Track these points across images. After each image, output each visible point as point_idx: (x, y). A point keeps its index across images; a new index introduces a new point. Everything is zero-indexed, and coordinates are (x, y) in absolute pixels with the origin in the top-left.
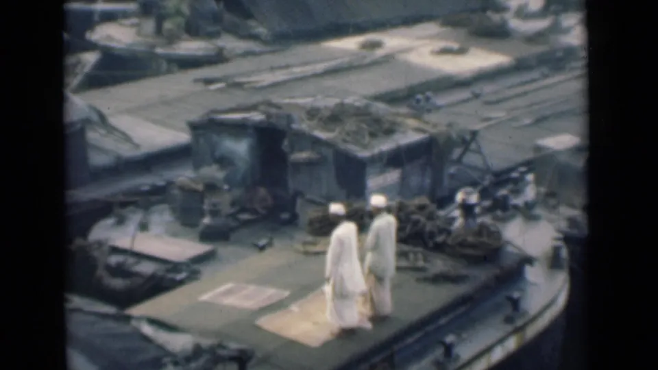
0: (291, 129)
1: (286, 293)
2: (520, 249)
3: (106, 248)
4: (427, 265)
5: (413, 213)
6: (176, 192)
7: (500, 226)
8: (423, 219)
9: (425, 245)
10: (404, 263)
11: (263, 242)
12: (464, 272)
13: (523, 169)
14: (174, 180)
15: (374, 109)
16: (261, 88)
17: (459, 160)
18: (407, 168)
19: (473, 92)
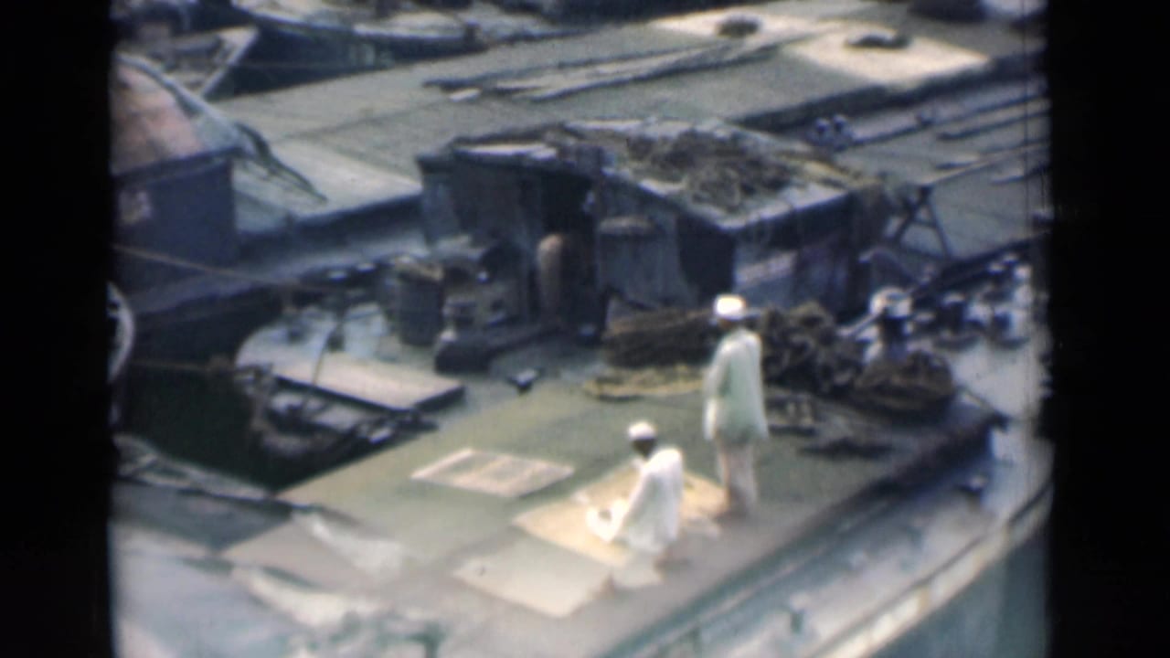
1: (567, 470)
2: (983, 401)
3: (266, 381)
4: (818, 426)
5: (794, 331)
6: (393, 283)
7: (948, 357)
8: (812, 343)
9: (814, 388)
10: (780, 421)
11: (525, 376)
12: (884, 437)
13: (1010, 258)
14: (392, 262)
15: (748, 144)
16: (543, 101)
17: (896, 240)
18: (807, 250)
19: (919, 118)
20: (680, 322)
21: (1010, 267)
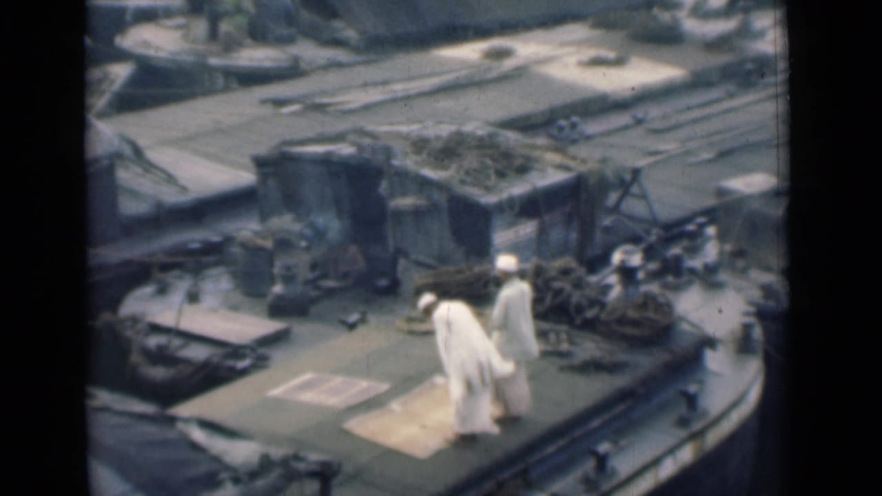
0: (390, 165)
1: (384, 387)
2: (698, 327)
3: (141, 326)
4: (573, 349)
5: (554, 279)
6: (237, 250)
7: (670, 296)
8: (568, 287)
9: (571, 322)
10: (546, 347)
11: (354, 317)
12: (622, 357)
13: (701, 220)
14: (234, 234)
15: (501, 139)
16: (352, 112)
17: (616, 208)
18: (547, 218)
19: (635, 117)
20: (468, 274)
21: (702, 226)
